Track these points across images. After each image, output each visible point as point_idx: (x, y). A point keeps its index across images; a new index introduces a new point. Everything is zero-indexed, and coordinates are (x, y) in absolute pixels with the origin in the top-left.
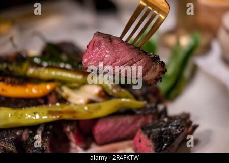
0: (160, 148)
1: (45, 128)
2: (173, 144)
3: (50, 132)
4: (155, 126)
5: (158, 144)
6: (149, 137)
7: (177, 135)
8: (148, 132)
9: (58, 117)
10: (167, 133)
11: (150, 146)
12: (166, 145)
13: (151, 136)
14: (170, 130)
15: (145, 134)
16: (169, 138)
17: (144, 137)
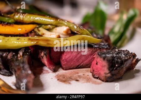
0: (112, 68)
1: (25, 50)
2: (122, 66)
3: (29, 53)
4: (109, 53)
5: (111, 64)
7: (126, 60)
8: (104, 55)
9: (35, 42)
10: (118, 58)
11: (105, 66)
12: (117, 66)
14: (120, 56)
15: (101, 57)
16: (119, 61)
17: (101, 60)
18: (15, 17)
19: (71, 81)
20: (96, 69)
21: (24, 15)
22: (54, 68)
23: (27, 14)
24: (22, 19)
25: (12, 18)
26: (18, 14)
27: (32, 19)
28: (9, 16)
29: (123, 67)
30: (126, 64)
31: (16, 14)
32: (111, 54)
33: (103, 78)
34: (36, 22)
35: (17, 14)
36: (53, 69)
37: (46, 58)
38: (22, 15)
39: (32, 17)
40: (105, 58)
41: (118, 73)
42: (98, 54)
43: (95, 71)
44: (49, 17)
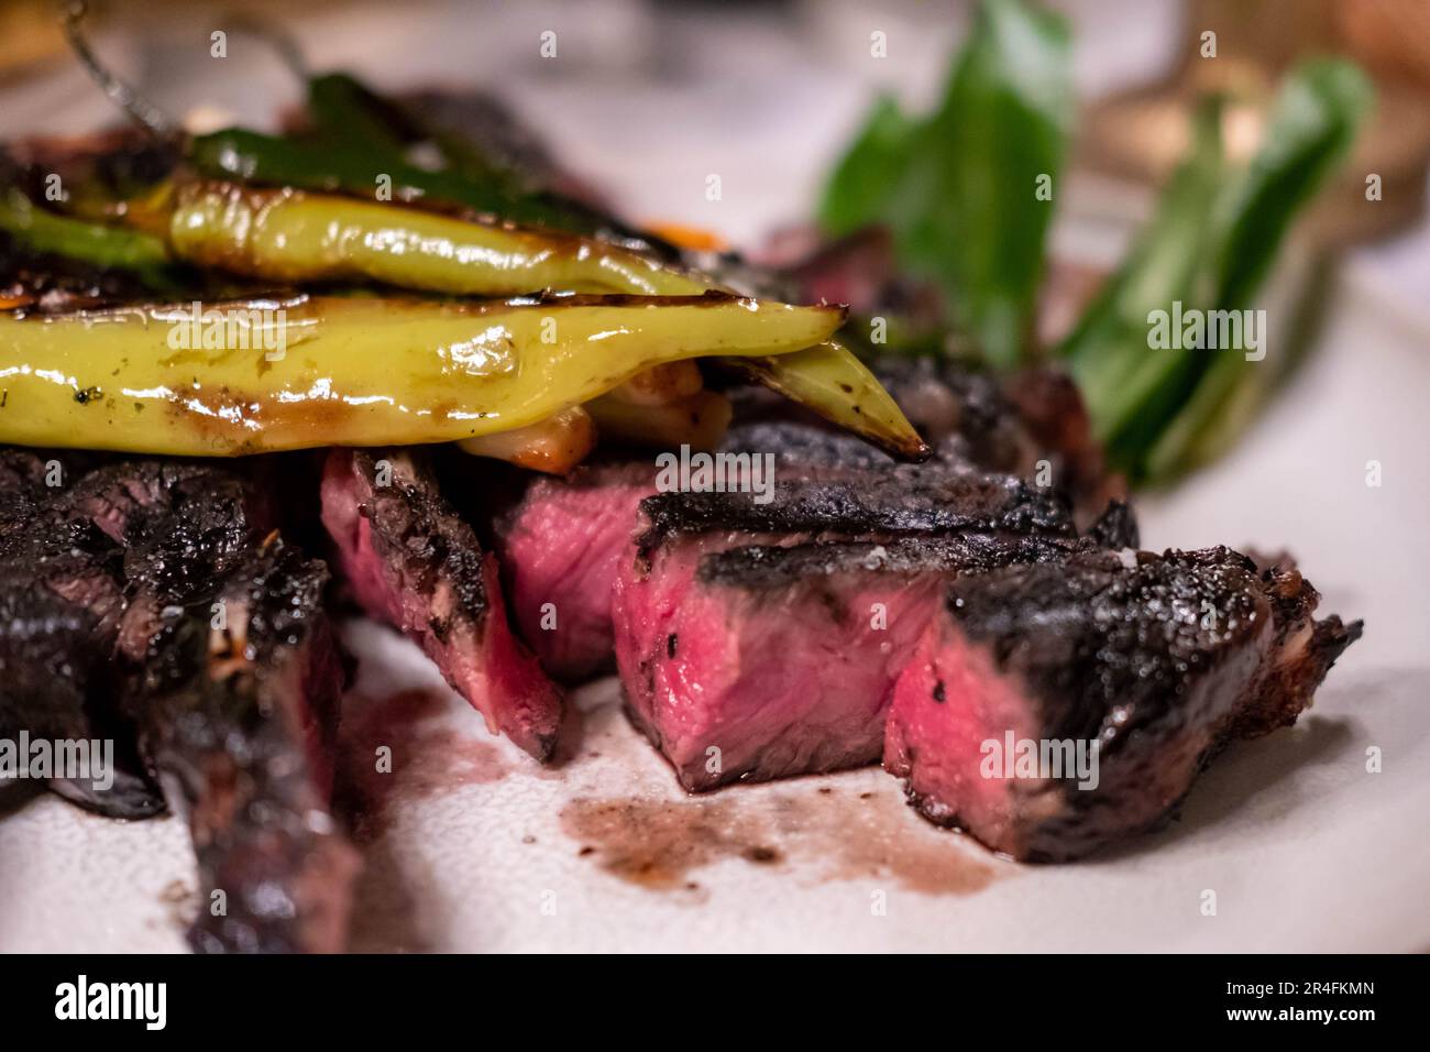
2: (1173, 718)
4: (1048, 594)
6: (1002, 657)
7: (1207, 661)
8: (999, 622)
10: (1134, 639)
12: (1120, 716)
13: (1019, 655)
14: (1154, 623)
15: (975, 636)
16: (1143, 672)
17: (971, 667)
18: (178, 219)
19: (704, 861)
20: (934, 745)
21: (256, 200)
22: (546, 731)
23: (287, 193)
24: (240, 245)
25: (154, 232)
26: (203, 192)
27: (335, 245)
28: (122, 209)
29: (1181, 726)
30: (1212, 692)
31: (183, 198)
32: (1069, 599)
33: (997, 828)
34: (372, 270)
35: (194, 190)
36: (544, 740)
37: (479, 640)
38: (245, 200)
39: (333, 230)
40: (1016, 645)
41: (1133, 785)
42: (951, 606)
43: (931, 765)
44: (498, 225)
